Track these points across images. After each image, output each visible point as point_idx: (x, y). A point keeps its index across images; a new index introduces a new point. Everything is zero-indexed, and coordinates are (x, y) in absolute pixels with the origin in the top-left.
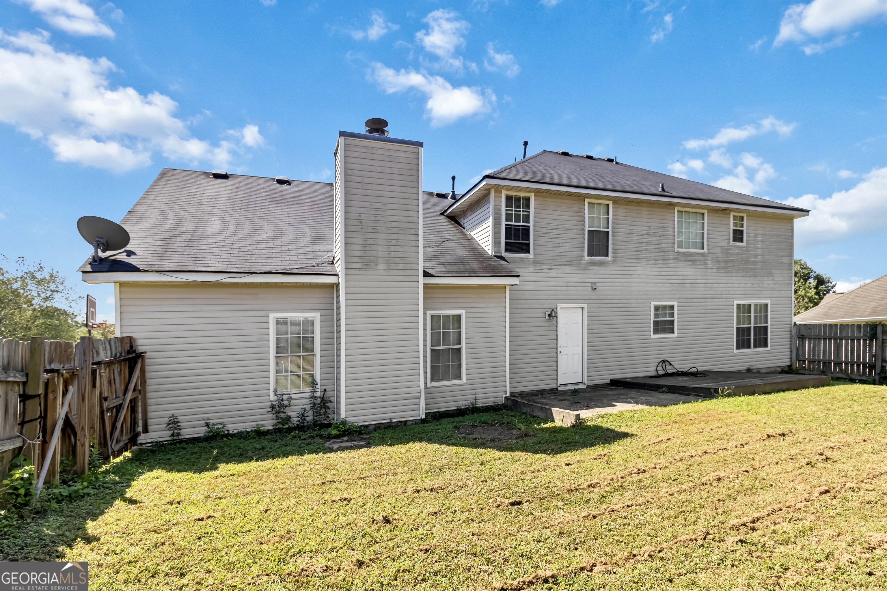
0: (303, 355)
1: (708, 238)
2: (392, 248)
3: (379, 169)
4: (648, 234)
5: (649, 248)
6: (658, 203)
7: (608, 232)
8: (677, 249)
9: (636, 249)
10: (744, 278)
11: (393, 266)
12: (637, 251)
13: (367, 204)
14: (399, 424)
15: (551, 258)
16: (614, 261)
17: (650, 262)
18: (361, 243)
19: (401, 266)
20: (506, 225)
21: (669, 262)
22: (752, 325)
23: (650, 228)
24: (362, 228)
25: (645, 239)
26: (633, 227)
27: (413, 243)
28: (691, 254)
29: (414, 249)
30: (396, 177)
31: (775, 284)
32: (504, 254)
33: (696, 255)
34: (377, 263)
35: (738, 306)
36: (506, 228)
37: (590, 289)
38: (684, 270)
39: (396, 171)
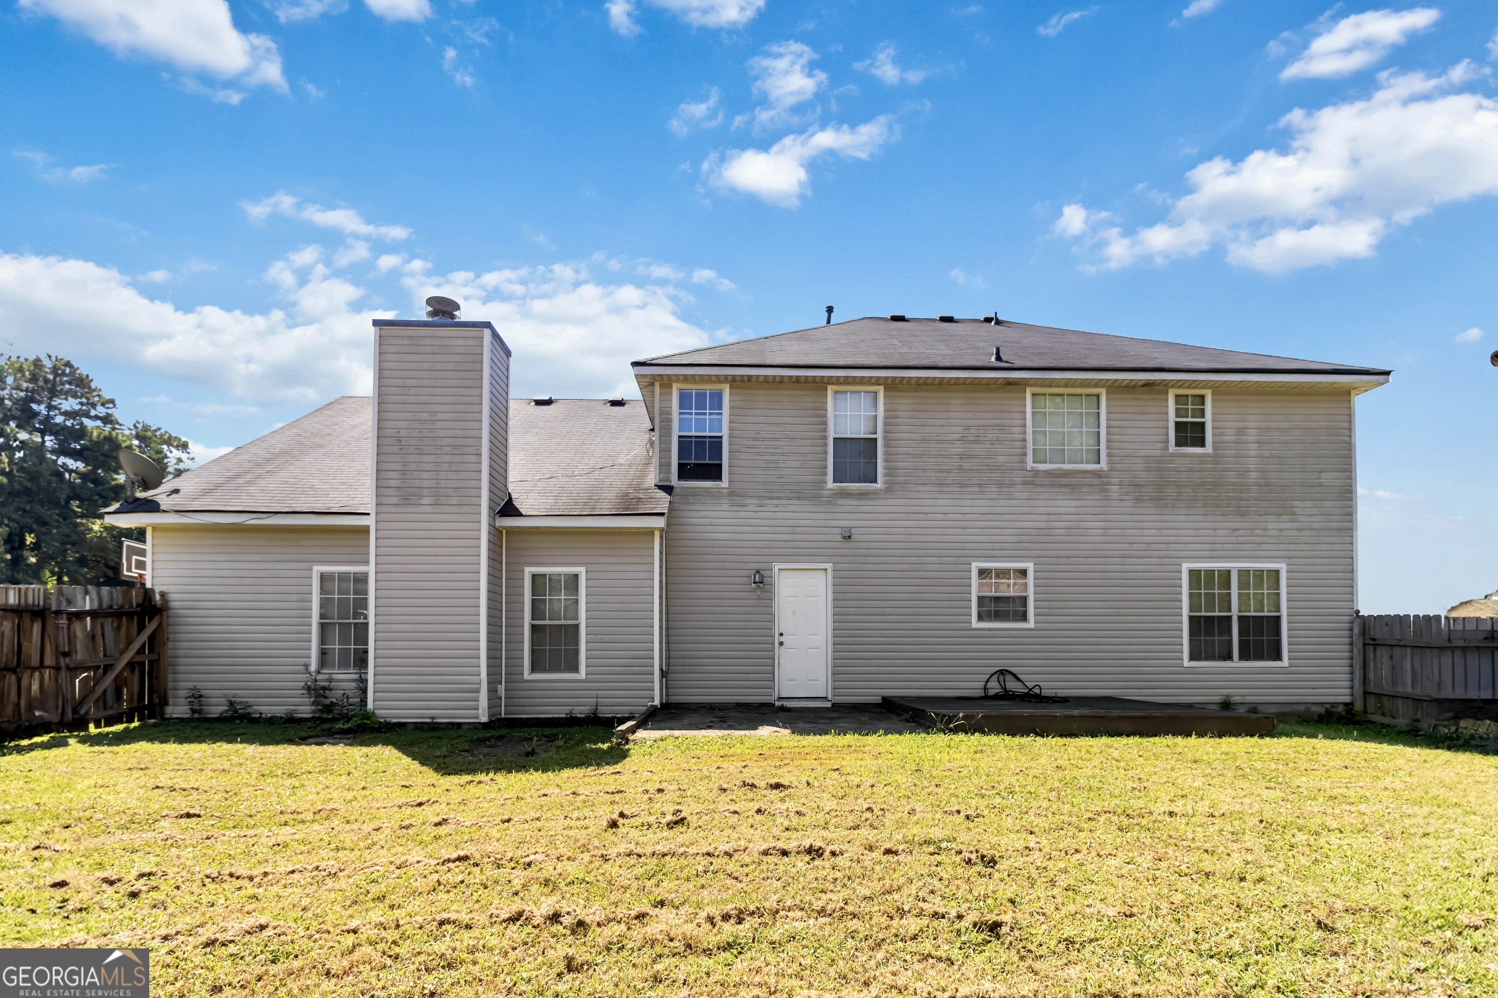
0: (339, 623)
1: (1108, 441)
2: (443, 475)
3: (426, 366)
4: (963, 440)
5: (966, 465)
6: (987, 385)
7: (876, 439)
8: (1030, 464)
9: (937, 467)
10: (1209, 518)
11: (443, 500)
12: (941, 471)
13: (409, 416)
14: (450, 726)
15: (762, 487)
16: (890, 489)
17: (969, 489)
18: (399, 468)
19: (454, 501)
20: (680, 437)
21: (1013, 490)
22: (1235, 613)
23: (967, 428)
24: (401, 449)
25: (957, 449)
26: (927, 429)
27: (473, 467)
28: (1067, 474)
29: (474, 475)
30: (451, 374)
31: (1300, 530)
32: (674, 481)
33: (1081, 475)
34: (421, 497)
35: (1194, 574)
36: (679, 441)
37: (839, 538)
38: (1052, 503)
39: (450, 366)
